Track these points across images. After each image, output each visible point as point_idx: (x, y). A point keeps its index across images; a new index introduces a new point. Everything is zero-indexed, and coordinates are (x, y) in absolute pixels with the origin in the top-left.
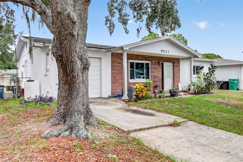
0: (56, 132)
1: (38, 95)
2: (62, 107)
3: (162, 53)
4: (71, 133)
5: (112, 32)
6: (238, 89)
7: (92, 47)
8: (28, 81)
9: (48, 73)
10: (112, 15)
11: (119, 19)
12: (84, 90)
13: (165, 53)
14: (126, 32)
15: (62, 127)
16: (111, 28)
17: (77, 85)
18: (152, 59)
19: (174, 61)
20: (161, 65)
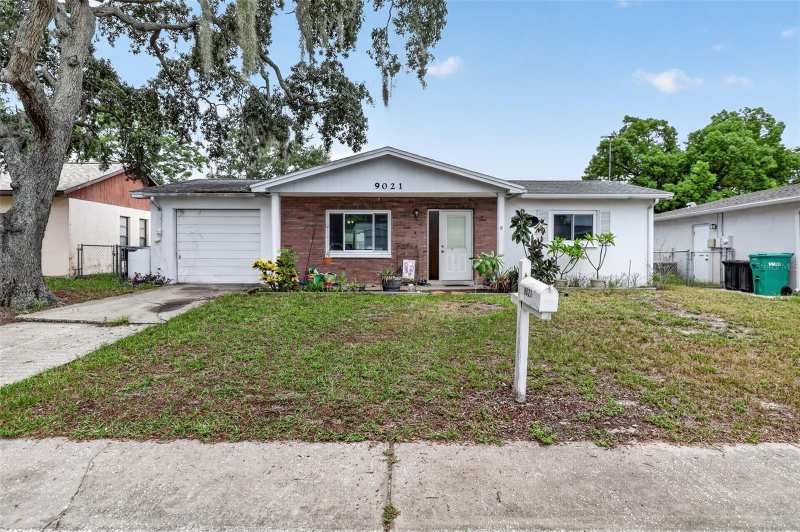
6: (786, 292)
13: (388, 191)
18: (395, 204)
19: (473, 206)
20: (425, 217)
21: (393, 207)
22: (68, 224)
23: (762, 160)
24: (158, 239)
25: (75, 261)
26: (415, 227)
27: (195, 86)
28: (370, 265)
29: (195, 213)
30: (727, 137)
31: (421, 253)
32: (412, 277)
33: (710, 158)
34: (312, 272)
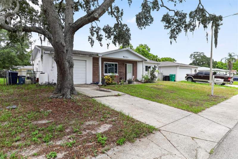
0: (56, 96)
1: (47, 81)
2: (59, 85)
3: (124, 58)
4: (63, 97)
5: (93, 45)
6: (175, 81)
7: (80, 54)
8: (41, 73)
9: (53, 69)
10: (93, 35)
11: (97, 37)
12: (70, 77)
13: (126, 58)
14: (101, 46)
15: (59, 94)
16: (92, 43)
17: (67, 75)
19: (133, 63)
20: (125, 65)
26: (123, 67)
31: (124, 74)
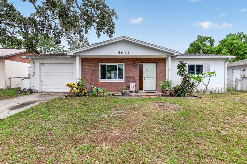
3: (120, 54)
18: (126, 61)
19: (156, 62)
20: (138, 66)
21: (125, 62)
22: (5, 69)
23: (245, 49)
24: (33, 75)
25: (8, 83)
26: (134, 70)
27: (50, 17)
28: (116, 85)
29: (49, 65)
30: (234, 41)
31: (136, 80)
32: (134, 90)
33: (227, 48)
34: (94, 87)
